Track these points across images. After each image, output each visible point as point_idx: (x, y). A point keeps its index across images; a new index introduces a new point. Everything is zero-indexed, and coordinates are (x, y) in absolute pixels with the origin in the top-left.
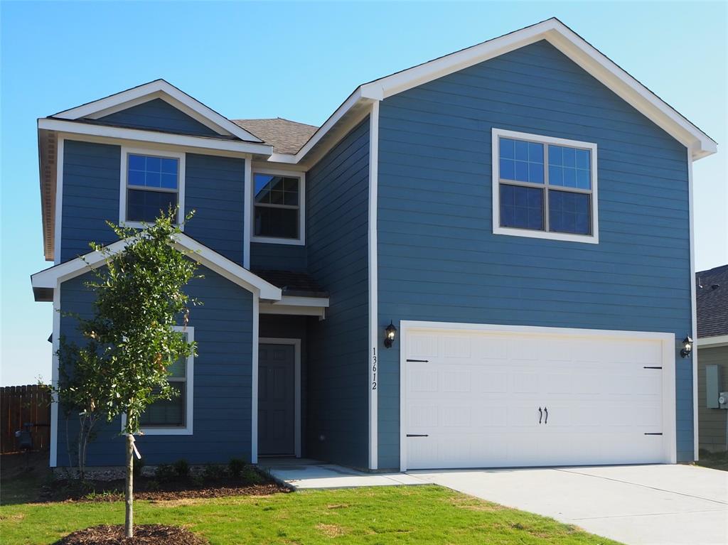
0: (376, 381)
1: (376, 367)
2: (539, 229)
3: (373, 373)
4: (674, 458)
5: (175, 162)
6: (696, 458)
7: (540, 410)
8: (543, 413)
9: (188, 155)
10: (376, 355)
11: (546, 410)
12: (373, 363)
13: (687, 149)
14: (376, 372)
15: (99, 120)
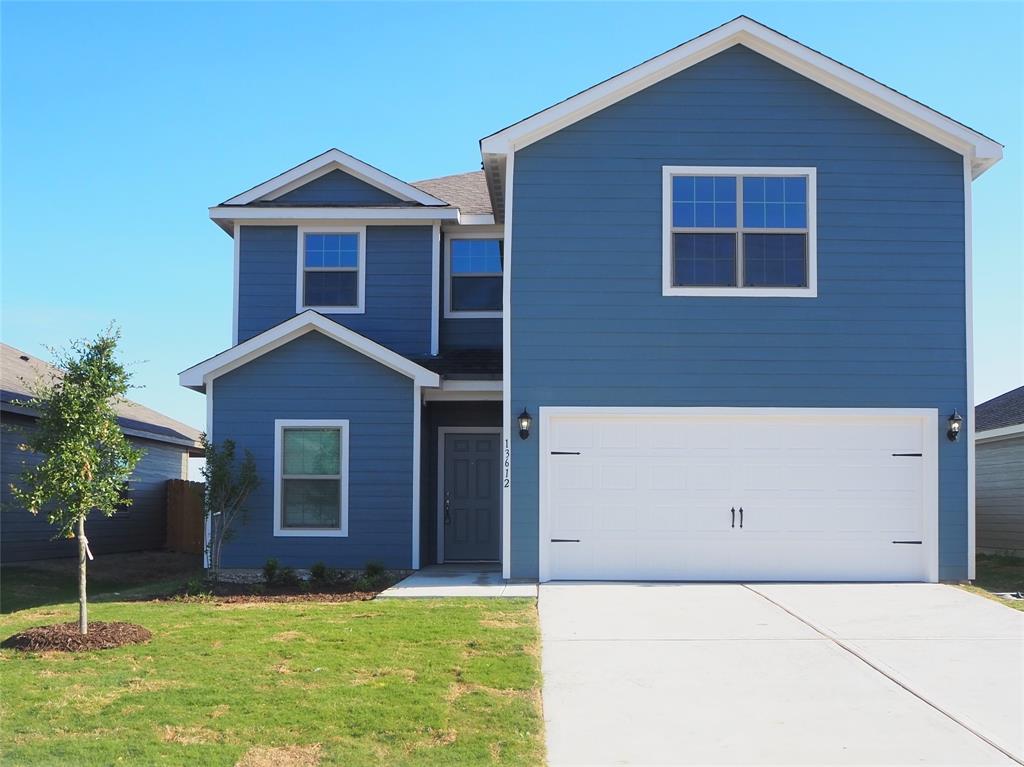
0: (509, 478)
1: (509, 461)
2: (729, 285)
3: (505, 468)
4: (934, 574)
5: (354, 237)
6: (972, 574)
7: (733, 511)
8: (737, 515)
9: (368, 228)
10: (509, 448)
11: (741, 511)
12: (506, 457)
13: (962, 157)
14: (509, 468)
15: (274, 201)
